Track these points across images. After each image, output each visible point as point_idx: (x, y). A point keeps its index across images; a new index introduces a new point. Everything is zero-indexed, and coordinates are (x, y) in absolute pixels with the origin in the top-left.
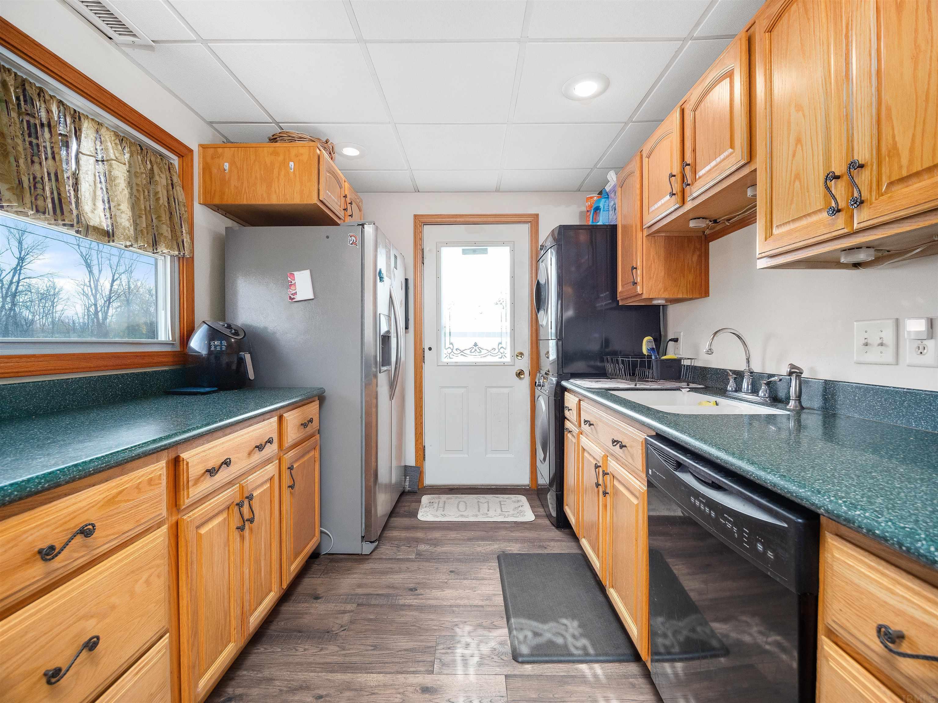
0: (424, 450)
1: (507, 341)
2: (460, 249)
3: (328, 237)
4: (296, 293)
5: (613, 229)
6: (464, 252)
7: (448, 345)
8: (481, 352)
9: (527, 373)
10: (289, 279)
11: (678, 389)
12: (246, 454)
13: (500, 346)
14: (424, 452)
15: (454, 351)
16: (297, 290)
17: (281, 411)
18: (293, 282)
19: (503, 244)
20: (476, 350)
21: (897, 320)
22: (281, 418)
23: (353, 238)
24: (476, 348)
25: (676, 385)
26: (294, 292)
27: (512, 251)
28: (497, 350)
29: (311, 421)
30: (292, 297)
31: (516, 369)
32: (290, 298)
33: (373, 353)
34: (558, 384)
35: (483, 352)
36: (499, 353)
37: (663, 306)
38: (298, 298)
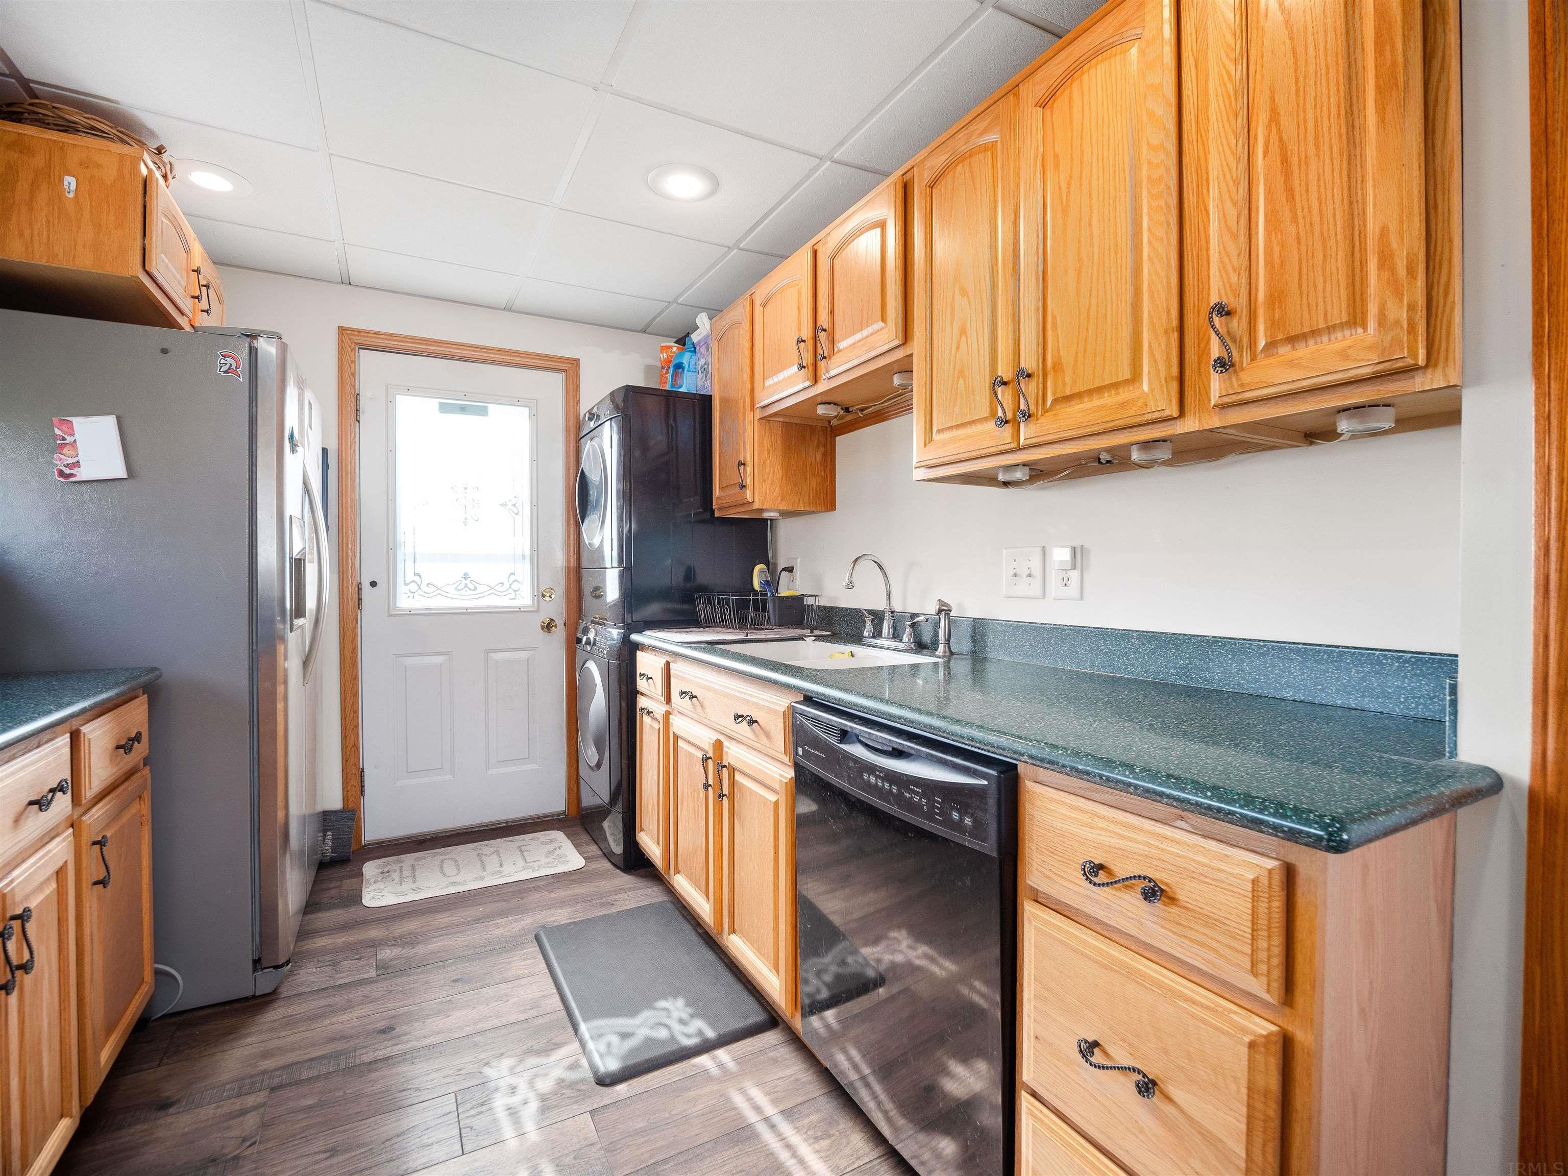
0: (362, 776)
1: (524, 572)
2: (435, 403)
3: (165, 351)
4: (77, 464)
5: (704, 403)
6: (444, 408)
7: (410, 577)
8: (476, 588)
9: (560, 622)
10: (57, 432)
11: (801, 638)
12: (9, 820)
13: (512, 578)
14: (362, 781)
15: (424, 587)
16: (81, 458)
17: (75, 723)
18: (69, 439)
19: (518, 402)
20: (466, 586)
21: (1044, 547)
22: (75, 737)
23: (230, 360)
24: (468, 581)
25: (798, 632)
26: (70, 461)
27: (533, 415)
28: (506, 586)
29: (138, 738)
30: (67, 471)
31: (544, 617)
32: (61, 474)
33: (276, 594)
34: (625, 640)
35: (480, 589)
36: (510, 590)
37: (771, 520)
38: (83, 474)
